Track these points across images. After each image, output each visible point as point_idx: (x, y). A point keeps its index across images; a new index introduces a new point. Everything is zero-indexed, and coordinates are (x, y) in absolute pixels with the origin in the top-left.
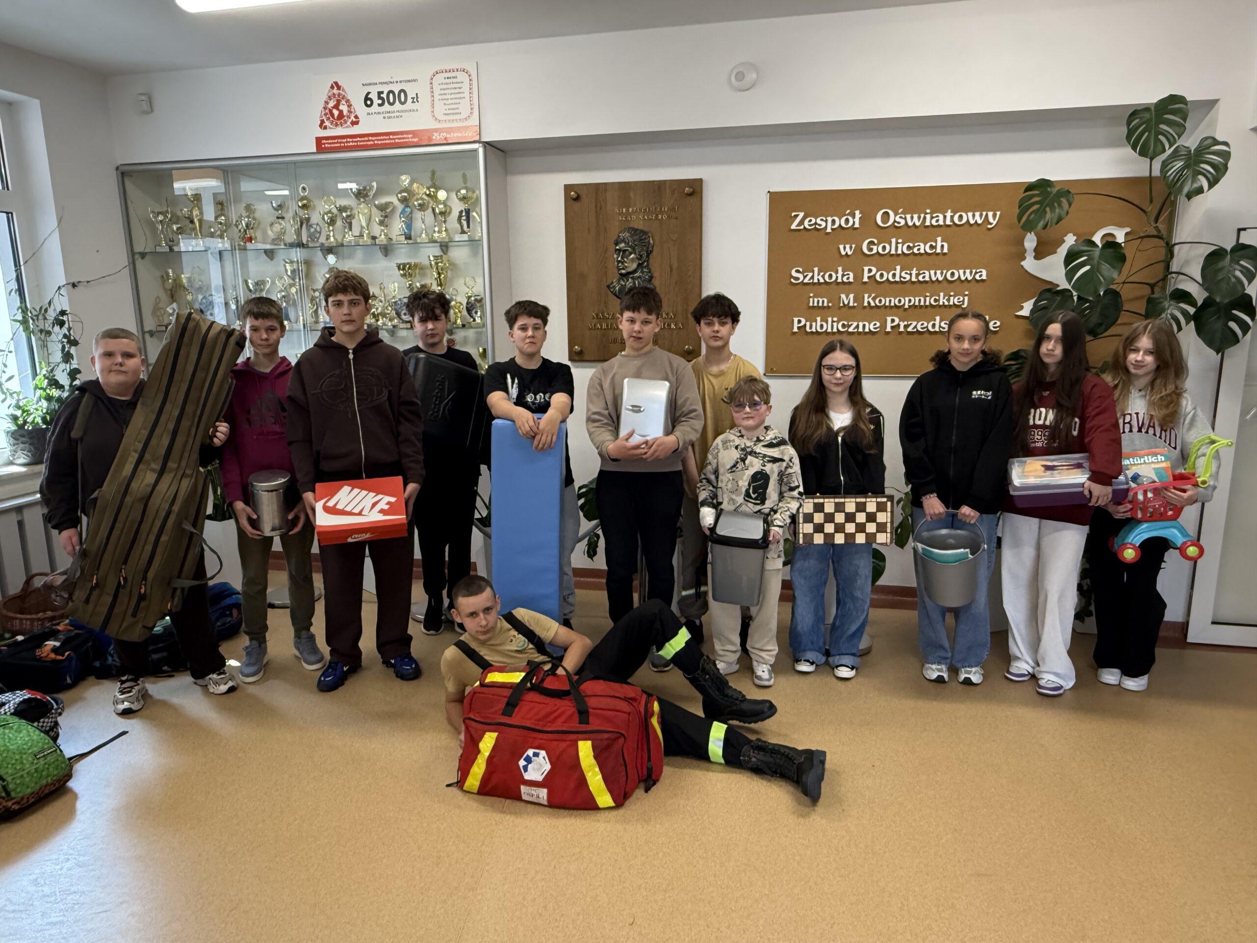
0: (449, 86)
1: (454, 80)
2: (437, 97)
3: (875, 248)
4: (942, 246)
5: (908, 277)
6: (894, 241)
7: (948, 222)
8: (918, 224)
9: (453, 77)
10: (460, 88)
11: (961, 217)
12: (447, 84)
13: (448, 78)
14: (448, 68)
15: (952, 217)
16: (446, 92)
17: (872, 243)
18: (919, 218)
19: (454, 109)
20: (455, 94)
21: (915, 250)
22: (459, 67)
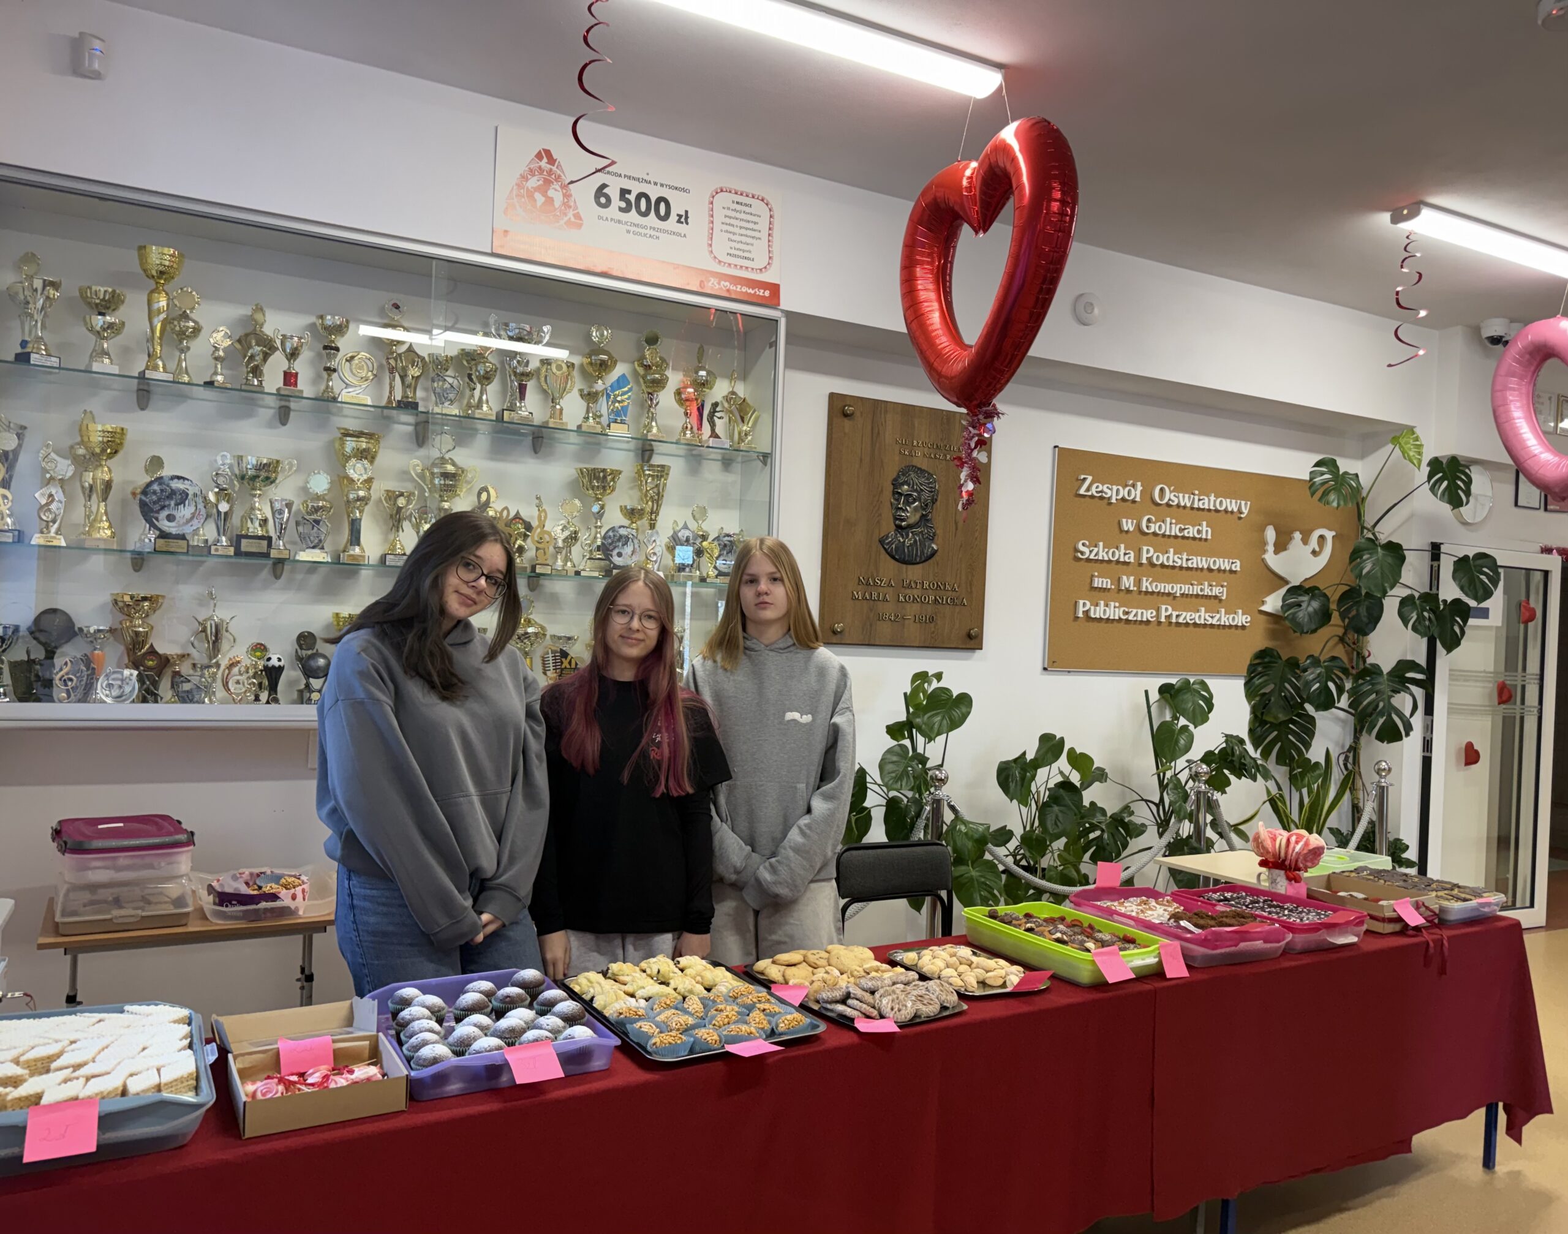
0: (738, 215)
1: (747, 209)
2: (717, 226)
3: (1152, 525)
4: (1207, 531)
5: (1179, 562)
6: (1168, 520)
7: (1212, 507)
8: (1188, 505)
9: (746, 205)
10: (755, 223)
11: (1221, 502)
12: (735, 210)
13: (737, 203)
14: (740, 189)
15: (1215, 501)
16: (732, 221)
17: (1149, 521)
18: (1189, 497)
19: (744, 251)
20: (747, 229)
21: (1186, 533)
22: (757, 193)
